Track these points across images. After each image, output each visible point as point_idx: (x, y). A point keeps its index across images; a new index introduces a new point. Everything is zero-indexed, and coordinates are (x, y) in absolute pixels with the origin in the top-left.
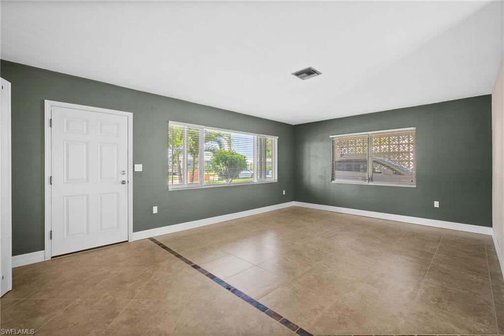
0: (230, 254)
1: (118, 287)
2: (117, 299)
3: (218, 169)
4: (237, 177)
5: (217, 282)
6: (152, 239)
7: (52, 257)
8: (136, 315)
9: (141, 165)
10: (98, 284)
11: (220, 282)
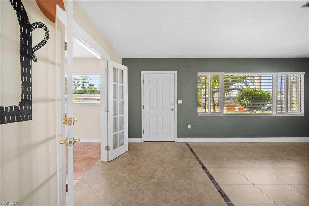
0: (234, 168)
1: (160, 164)
2: (157, 170)
3: (243, 103)
4: (260, 109)
5: (213, 183)
6: (187, 144)
7: (144, 142)
8: (161, 182)
9: (182, 100)
10: (154, 160)
11: (216, 184)
